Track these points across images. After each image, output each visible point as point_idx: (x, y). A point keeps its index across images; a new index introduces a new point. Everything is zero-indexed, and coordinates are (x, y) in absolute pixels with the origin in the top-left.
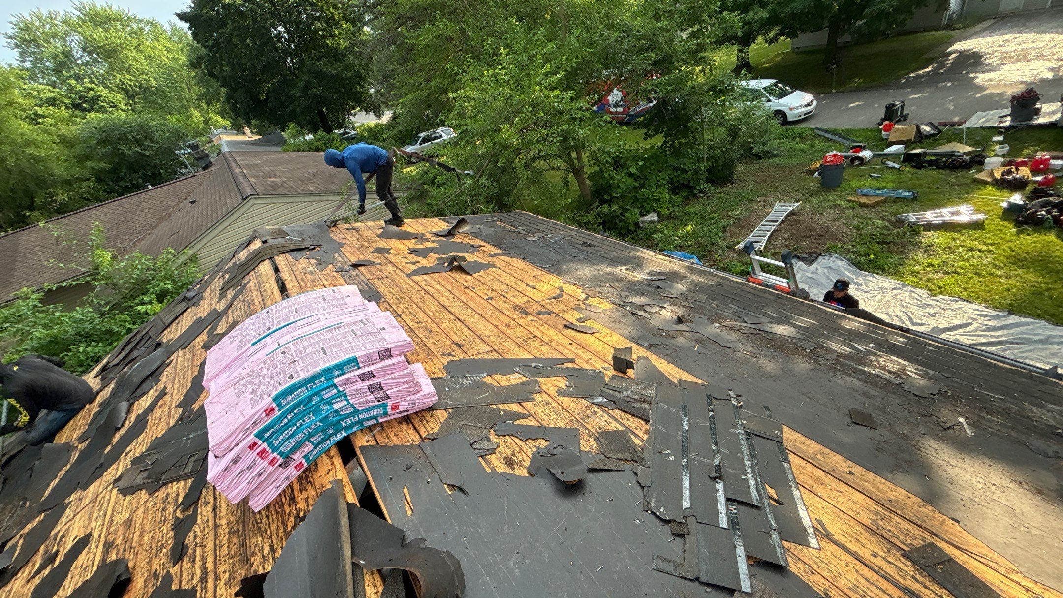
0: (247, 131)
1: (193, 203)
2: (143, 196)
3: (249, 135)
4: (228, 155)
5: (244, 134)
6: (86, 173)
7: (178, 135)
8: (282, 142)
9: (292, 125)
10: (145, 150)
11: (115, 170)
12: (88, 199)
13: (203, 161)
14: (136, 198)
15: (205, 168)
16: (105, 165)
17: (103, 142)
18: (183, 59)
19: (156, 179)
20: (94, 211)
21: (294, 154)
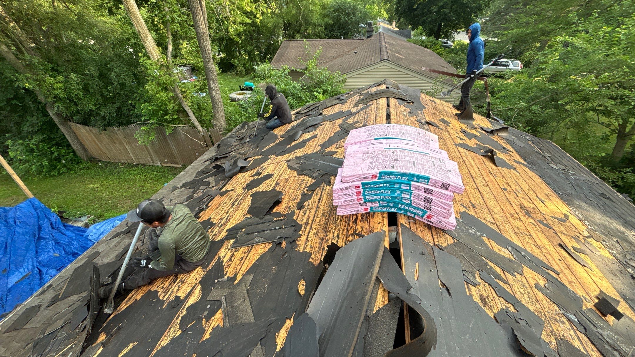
0: (394, 24)
1: (356, 53)
2: (338, 42)
3: (394, 27)
4: (382, 34)
5: (391, 25)
6: (323, 23)
7: (365, 16)
8: (408, 36)
9: (421, 27)
10: (349, 19)
11: (333, 26)
12: (317, 36)
13: (369, 33)
14: (335, 42)
15: (368, 37)
16: (331, 22)
17: (336, 11)
19: (346, 35)
20: (318, 42)
21: (413, 45)
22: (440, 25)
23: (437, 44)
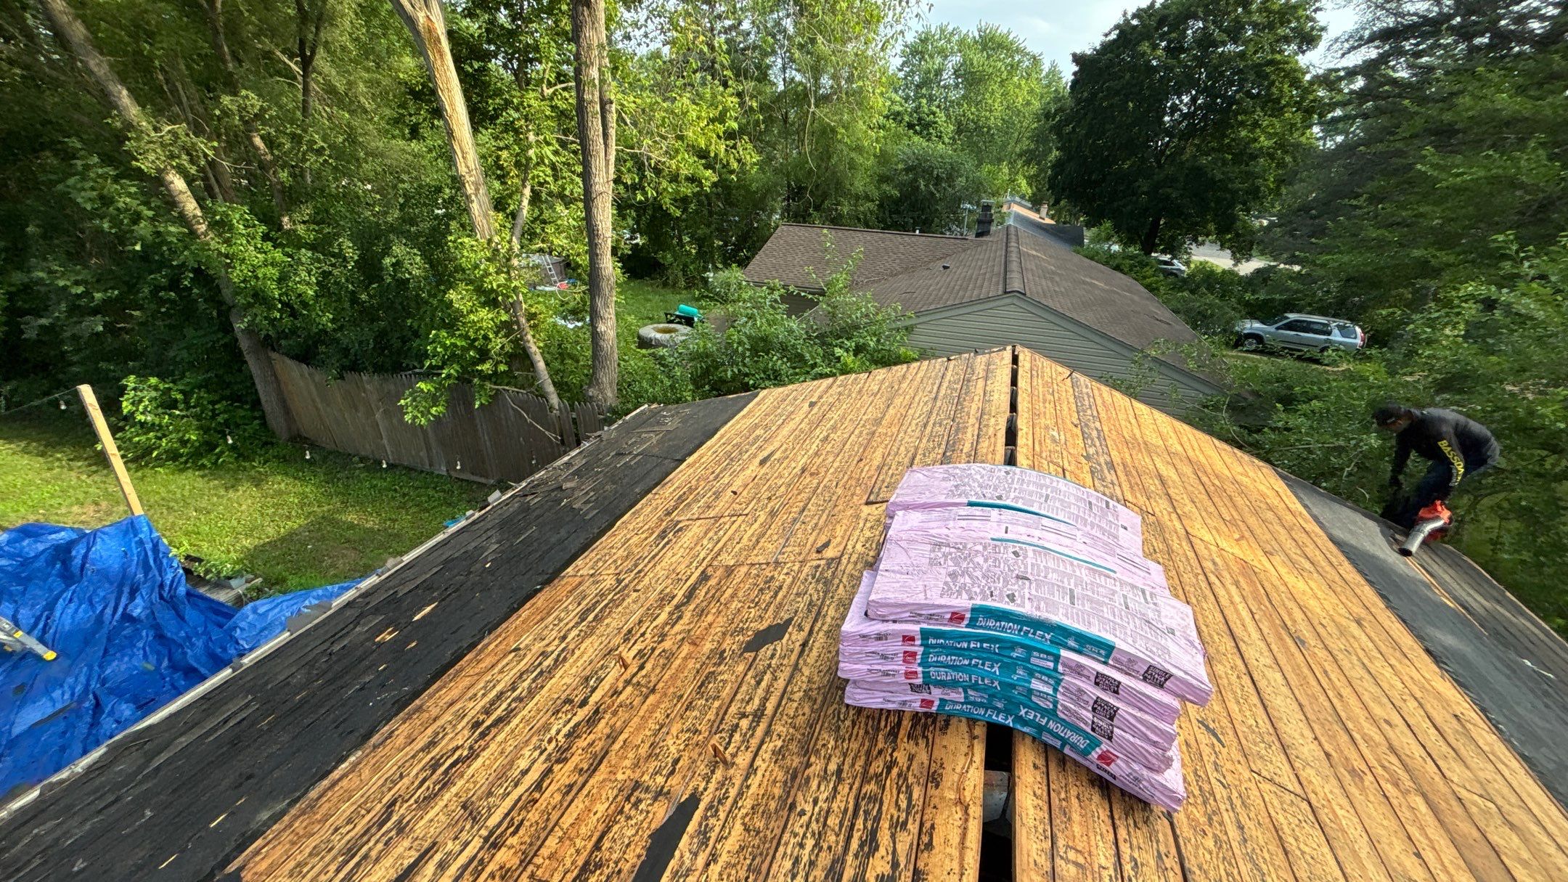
0: (1044, 209)
1: (945, 268)
2: (906, 238)
3: (1044, 217)
4: (1012, 231)
5: (1038, 211)
6: (876, 194)
7: (977, 188)
8: (1077, 241)
9: (1108, 223)
10: (938, 191)
11: (898, 202)
12: (859, 220)
13: (983, 226)
14: (899, 238)
15: (978, 235)
16: (896, 193)
17: (908, 170)
18: (1036, 105)
19: (926, 226)
20: (859, 234)
21: (1086, 261)
22: (1156, 222)
23: (1147, 265)
